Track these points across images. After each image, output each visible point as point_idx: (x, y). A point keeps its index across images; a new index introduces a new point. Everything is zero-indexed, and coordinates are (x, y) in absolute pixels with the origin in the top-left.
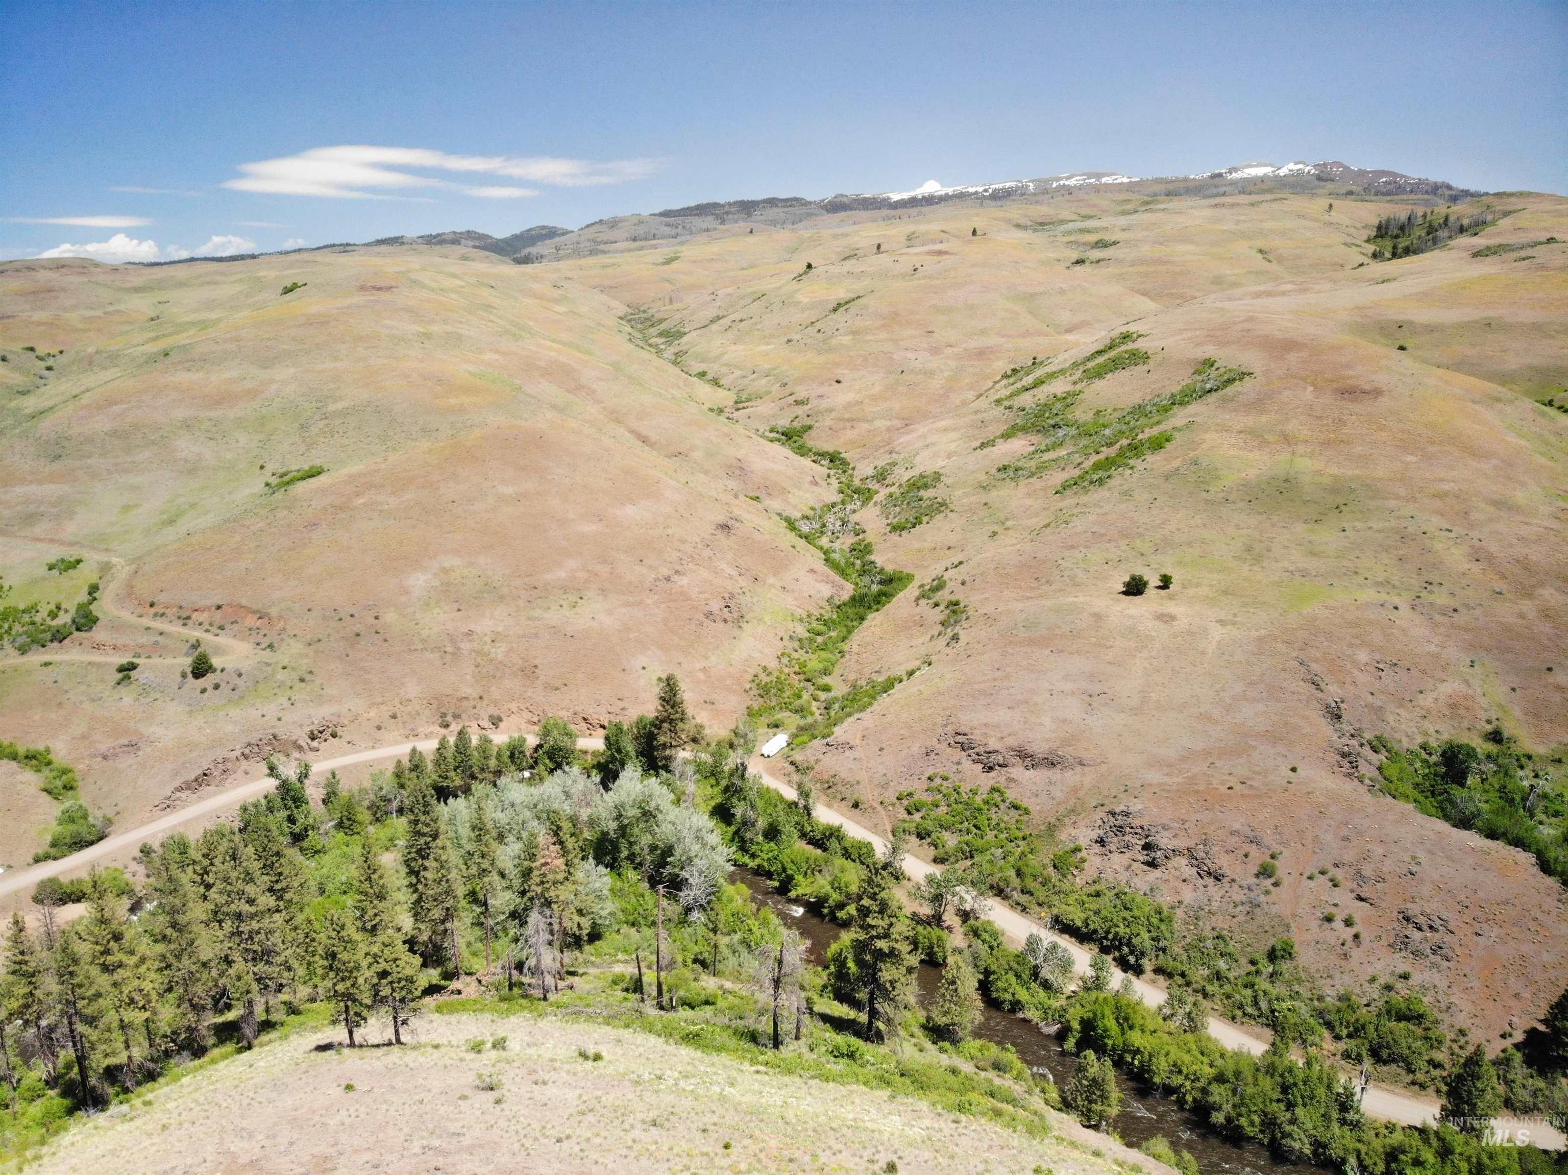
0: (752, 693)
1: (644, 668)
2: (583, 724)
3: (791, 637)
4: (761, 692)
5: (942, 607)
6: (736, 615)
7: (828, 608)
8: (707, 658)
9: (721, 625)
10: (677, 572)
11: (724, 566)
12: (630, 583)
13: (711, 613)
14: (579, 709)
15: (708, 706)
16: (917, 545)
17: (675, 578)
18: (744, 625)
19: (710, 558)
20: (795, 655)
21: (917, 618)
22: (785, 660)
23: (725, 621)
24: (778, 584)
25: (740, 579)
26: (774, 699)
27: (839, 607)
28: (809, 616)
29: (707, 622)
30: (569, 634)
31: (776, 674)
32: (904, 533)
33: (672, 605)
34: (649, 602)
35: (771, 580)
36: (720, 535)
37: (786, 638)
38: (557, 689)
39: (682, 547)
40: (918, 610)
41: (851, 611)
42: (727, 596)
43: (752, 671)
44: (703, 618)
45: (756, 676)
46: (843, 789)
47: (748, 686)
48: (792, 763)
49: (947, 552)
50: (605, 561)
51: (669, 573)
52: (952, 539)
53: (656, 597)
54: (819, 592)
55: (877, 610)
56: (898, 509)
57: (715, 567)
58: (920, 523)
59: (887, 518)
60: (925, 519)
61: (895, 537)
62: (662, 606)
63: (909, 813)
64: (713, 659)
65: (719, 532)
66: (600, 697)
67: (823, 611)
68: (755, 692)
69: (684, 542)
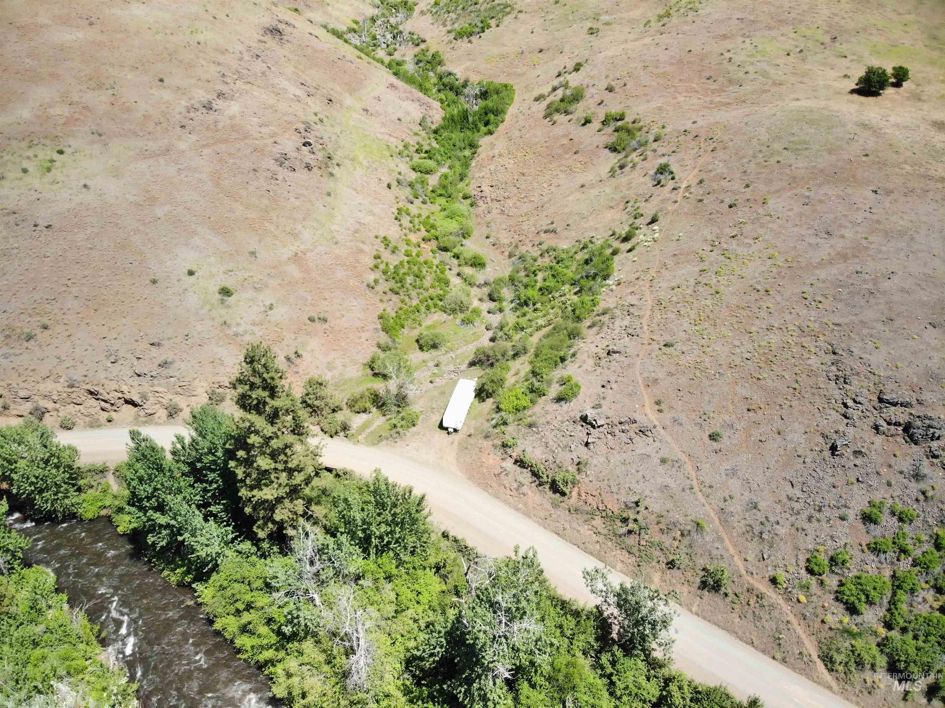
0: (379, 288)
1: (191, 273)
2: (93, 402)
3: (399, 182)
4: (392, 284)
5: (596, 125)
6: (320, 155)
7: (423, 133)
8: (295, 235)
9: (302, 175)
10: (220, 95)
11: (285, 84)
12: (147, 117)
13: (285, 156)
14: (77, 375)
15: (318, 325)
16: (495, 51)
17: (219, 104)
18: (336, 171)
19: (263, 73)
20: (414, 209)
21: (565, 141)
22: (406, 221)
23: (309, 167)
24: (359, 106)
25: (309, 100)
26: (413, 293)
27: (435, 132)
28: (406, 147)
29: (282, 173)
30: (42, 223)
31: (403, 248)
32: (473, 38)
33: (222, 148)
34: (182, 146)
35: (349, 101)
36: (271, 42)
37: (394, 184)
38: (29, 338)
39: (221, 59)
40: (558, 130)
41: (457, 136)
42: (301, 127)
43: (370, 250)
44: (274, 166)
45: (377, 257)
46: (667, 541)
47: (371, 277)
48: (520, 463)
49: (540, 55)
50: (100, 86)
51: (210, 97)
52: (539, 40)
53: (194, 138)
54: (408, 113)
55: (490, 133)
56: (453, 15)
57: (273, 86)
58: (489, 27)
59: (444, 25)
60: (493, 22)
61: (463, 44)
62: (206, 151)
63: (852, 610)
64: (306, 235)
65: (268, 38)
66: (115, 345)
67: (419, 139)
68: (384, 286)
69: (225, 51)
